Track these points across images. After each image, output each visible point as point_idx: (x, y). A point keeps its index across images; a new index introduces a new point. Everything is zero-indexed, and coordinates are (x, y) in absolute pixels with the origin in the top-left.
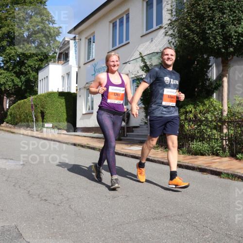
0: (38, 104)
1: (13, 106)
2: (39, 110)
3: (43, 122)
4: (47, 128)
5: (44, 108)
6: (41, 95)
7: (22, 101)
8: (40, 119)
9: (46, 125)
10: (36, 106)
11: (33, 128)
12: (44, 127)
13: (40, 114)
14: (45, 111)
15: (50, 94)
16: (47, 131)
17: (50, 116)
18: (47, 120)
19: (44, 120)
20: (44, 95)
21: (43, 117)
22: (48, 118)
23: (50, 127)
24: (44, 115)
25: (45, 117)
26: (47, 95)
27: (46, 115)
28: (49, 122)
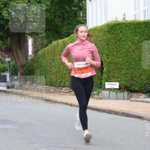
1: (42, 51)
3: (101, 79)
4: (110, 90)
5: (102, 54)
6: (95, 29)
7: (60, 41)
9: (108, 85)
12: (104, 89)
14: (105, 59)
15: (112, 27)
16: (110, 95)
17: (115, 69)
18: (110, 75)
19: (104, 75)
20: (101, 30)
21: (100, 70)
22: (110, 72)
23: (114, 89)
24: (103, 67)
25: (105, 71)
26: (107, 28)
27: (108, 67)
28: (113, 79)
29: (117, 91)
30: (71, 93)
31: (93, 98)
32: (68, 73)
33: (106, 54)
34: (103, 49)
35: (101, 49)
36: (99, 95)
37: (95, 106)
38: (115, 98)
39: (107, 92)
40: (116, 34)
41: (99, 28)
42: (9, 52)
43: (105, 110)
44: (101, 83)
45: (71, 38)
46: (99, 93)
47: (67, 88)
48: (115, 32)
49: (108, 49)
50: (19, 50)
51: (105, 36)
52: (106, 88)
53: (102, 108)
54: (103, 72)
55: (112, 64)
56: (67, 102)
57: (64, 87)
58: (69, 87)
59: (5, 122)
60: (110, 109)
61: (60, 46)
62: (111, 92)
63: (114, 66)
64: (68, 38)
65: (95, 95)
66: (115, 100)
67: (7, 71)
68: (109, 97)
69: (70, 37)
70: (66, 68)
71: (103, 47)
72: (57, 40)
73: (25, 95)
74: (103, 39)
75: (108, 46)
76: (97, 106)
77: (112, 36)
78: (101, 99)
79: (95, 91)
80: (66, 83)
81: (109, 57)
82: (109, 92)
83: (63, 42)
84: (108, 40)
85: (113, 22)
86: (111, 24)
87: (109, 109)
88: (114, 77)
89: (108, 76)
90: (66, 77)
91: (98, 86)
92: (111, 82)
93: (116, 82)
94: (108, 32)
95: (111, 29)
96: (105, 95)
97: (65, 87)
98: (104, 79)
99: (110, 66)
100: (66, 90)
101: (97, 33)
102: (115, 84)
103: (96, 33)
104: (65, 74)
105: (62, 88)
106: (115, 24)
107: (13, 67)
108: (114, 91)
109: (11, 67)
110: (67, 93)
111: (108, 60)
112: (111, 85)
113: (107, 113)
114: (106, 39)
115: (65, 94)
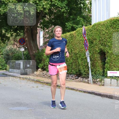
0: (95, 39)
2: (97, 49)
3: (104, 68)
4: (111, 77)
5: (105, 46)
6: (99, 24)
8: (99, 63)
9: (110, 73)
10: (92, 43)
11: (88, 77)
12: (107, 77)
13: (99, 55)
14: (107, 50)
15: (114, 22)
16: (111, 82)
17: (116, 59)
18: (112, 64)
19: (106, 65)
20: (104, 24)
21: (103, 60)
22: (112, 62)
23: (115, 77)
24: (105, 57)
25: (107, 61)
26: (110, 23)
27: (110, 57)
28: (114, 68)
29: (117, 79)
30: (77, 80)
31: (96, 85)
32: (75, 62)
33: (109, 46)
34: (106, 42)
35: (104, 42)
36: (102, 82)
37: (98, 92)
38: (116, 85)
39: (109, 80)
40: (118, 29)
41: (102, 23)
42: (23, 43)
43: (108, 95)
44: (104, 72)
45: (78, 31)
46: (102, 80)
47: (73, 75)
48: (116, 27)
49: (111, 41)
50: (31, 41)
51: (107, 30)
52: (108, 76)
53: (104, 94)
54: (106, 61)
55: (113, 55)
56: (73, 88)
57: (70, 75)
58: (75, 74)
59: (20, 104)
60: (112, 95)
61: (68, 38)
62: (112, 80)
63: (115, 57)
64: (75, 31)
65: (98, 82)
66: (116, 86)
67: (21, 59)
68: (111, 84)
69: (76, 31)
70: (73, 58)
71: (106, 40)
72: (65, 33)
73: (36, 81)
74: (106, 32)
75: (111, 38)
76: (100, 92)
77: (114, 30)
78: (103, 85)
79: (99, 78)
80: (73, 71)
81: (111, 49)
82: (111, 80)
83: (70, 34)
84: (110, 33)
85: (115, 18)
86: (113, 19)
87: (110, 95)
88: (116, 66)
89: (110, 65)
90: (73, 66)
91: (101, 74)
92: (113, 71)
93: (117, 71)
94: (110, 27)
95: (114, 24)
96: (107, 83)
97: (72, 74)
98: (106, 68)
99: (112, 57)
100: (72, 77)
101: (101, 28)
102: (116, 73)
103: (99, 27)
104: (71, 63)
105: (69, 75)
106: (117, 20)
107: (26, 56)
108: (115, 79)
109: (25, 56)
110: (73, 79)
111: (110, 51)
112: (113, 74)
113: (109, 98)
114: (109, 33)
115: (71, 81)
